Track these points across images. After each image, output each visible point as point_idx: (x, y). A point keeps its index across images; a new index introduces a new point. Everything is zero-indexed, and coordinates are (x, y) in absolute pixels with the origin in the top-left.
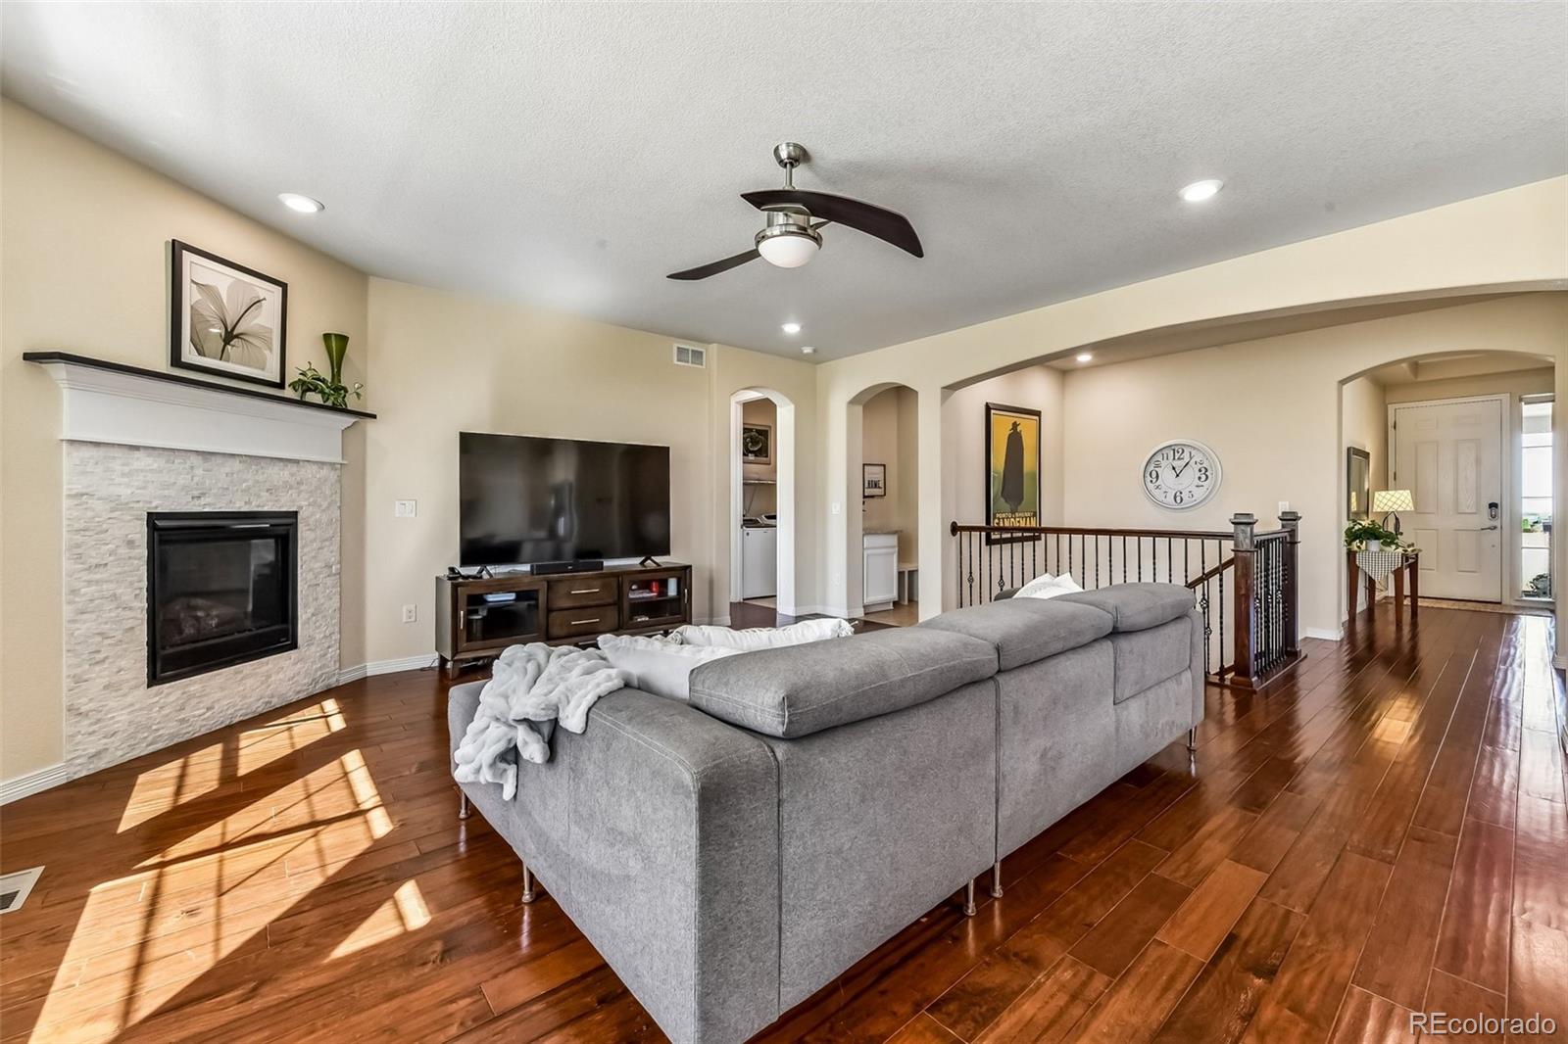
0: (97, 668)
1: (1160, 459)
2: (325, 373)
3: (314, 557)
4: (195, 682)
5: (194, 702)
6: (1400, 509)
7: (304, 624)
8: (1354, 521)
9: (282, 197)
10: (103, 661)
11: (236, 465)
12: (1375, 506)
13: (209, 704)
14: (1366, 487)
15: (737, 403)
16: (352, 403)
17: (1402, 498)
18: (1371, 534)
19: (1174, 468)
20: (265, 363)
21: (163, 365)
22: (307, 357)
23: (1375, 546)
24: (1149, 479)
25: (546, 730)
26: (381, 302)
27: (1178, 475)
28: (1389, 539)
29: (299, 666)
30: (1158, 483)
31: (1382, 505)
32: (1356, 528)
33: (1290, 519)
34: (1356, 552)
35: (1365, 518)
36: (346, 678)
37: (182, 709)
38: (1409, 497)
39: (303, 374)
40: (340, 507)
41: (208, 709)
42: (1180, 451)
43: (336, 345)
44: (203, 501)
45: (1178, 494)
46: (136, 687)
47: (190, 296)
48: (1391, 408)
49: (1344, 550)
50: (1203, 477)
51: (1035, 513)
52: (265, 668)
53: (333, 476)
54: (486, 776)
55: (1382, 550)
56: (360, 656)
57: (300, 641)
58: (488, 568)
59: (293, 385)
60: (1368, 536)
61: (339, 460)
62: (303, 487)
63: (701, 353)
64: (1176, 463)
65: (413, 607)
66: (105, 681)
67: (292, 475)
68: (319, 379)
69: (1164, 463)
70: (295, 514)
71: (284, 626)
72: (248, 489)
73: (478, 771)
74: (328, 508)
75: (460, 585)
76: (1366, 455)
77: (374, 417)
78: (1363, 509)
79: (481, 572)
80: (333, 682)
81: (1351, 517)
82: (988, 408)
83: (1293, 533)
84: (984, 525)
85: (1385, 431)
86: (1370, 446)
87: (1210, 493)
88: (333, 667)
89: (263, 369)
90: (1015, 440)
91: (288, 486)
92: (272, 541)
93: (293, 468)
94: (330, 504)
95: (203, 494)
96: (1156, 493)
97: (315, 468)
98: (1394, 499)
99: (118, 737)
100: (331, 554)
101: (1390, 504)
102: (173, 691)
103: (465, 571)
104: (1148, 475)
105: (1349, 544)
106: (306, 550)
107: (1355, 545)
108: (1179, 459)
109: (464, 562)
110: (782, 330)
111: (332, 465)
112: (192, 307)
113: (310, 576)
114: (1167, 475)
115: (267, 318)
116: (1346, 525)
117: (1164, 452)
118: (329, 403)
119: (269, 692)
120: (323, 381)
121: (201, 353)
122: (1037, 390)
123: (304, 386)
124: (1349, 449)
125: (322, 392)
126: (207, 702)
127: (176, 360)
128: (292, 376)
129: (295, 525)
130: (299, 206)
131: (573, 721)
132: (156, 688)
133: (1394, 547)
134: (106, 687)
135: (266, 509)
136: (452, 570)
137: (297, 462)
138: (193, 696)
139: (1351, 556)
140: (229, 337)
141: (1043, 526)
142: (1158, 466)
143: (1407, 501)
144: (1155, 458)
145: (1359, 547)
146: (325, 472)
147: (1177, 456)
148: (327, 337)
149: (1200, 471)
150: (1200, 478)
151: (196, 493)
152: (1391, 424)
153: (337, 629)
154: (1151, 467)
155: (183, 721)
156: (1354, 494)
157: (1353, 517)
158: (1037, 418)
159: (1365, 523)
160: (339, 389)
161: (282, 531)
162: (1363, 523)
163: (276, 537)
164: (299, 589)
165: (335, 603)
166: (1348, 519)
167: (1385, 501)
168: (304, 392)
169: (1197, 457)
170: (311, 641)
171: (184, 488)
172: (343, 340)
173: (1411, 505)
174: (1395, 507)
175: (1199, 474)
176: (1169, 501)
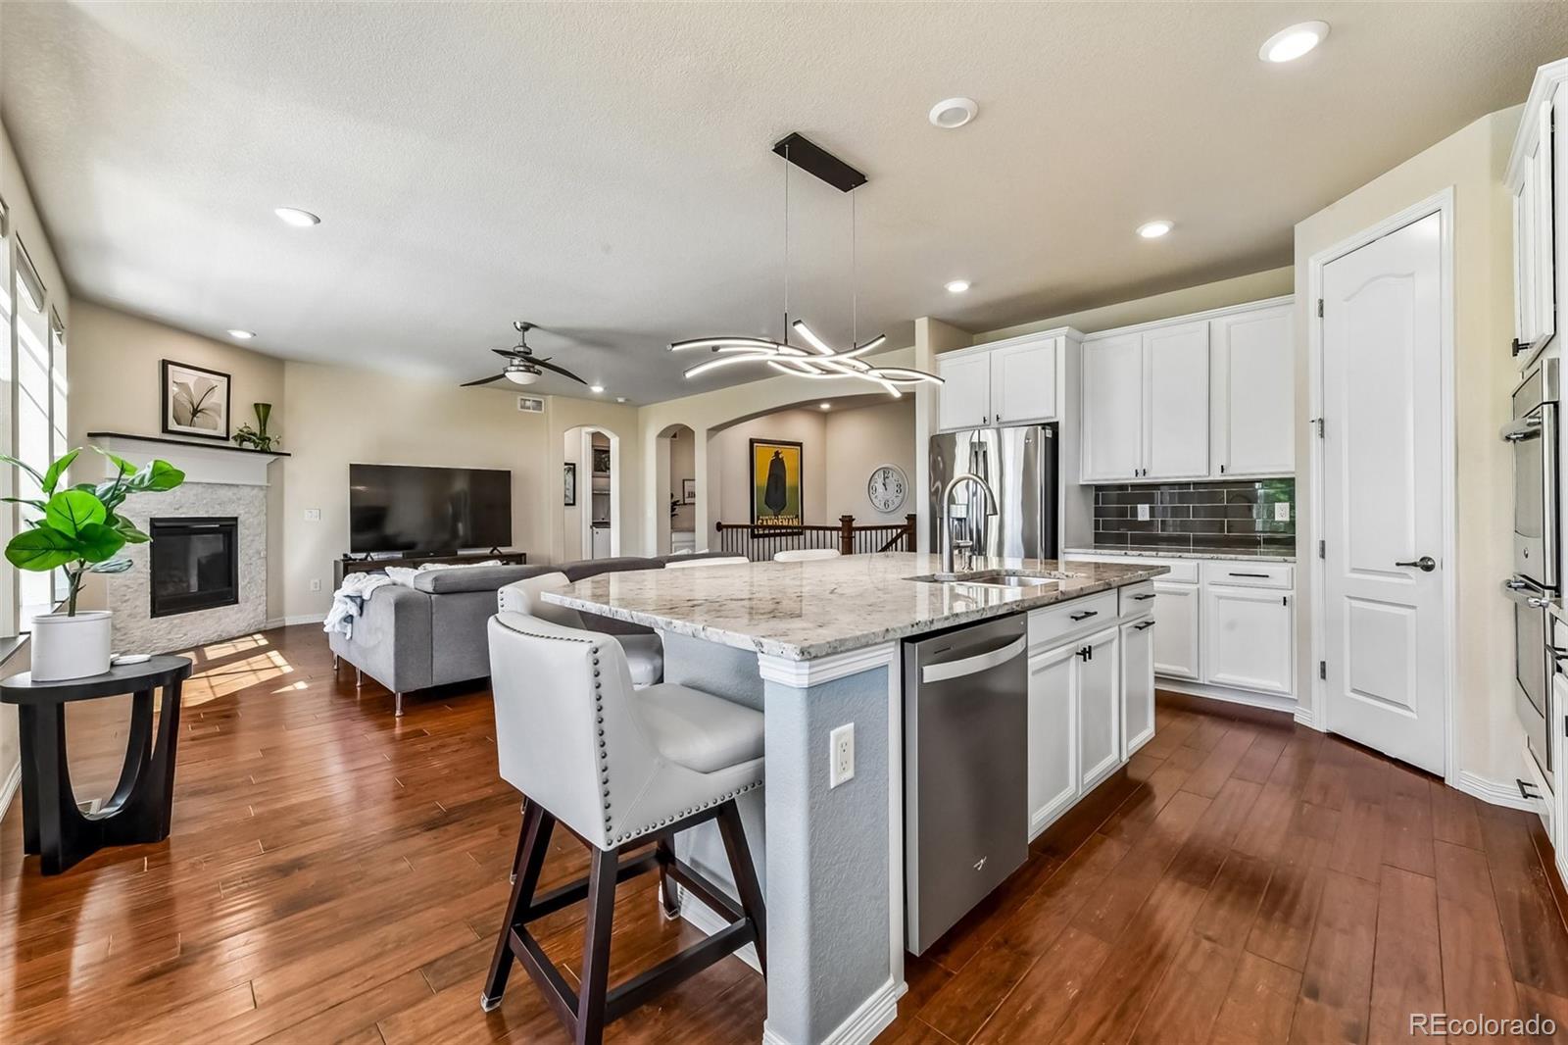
0: (125, 604)
1: (877, 477)
2: (256, 428)
3: (249, 546)
4: (176, 618)
5: (176, 629)
7: (244, 588)
9: (230, 331)
10: (128, 600)
11: (200, 489)
13: (184, 632)
15: (587, 433)
16: (273, 447)
19: (884, 484)
20: (217, 425)
21: (157, 433)
22: (244, 419)
24: (871, 493)
25: (358, 601)
26: (292, 379)
27: (886, 490)
29: (239, 615)
30: (876, 495)
36: (270, 626)
37: (170, 633)
39: (241, 431)
40: (266, 514)
41: (185, 635)
42: (889, 472)
43: (263, 411)
44: (181, 511)
45: (887, 502)
46: (145, 617)
47: (173, 389)
50: (899, 490)
51: (797, 517)
52: (218, 614)
53: (261, 494)
54: (338, 628)
56: (281, 613)
57: (240, 600)
58: (372, 554)
59: (235, 438)
61: (265, 483)
62: (241, 502)
63: (540, 402)
64: (887, 481)
65: (317, 581)
66: (129, 612)
67: (234, 494)
68: (251, 434)
69: (879, 481)
70: (236, 519)
71: (230, 589)
72: (206, 504)
73: (334, 626)
74: (257, 515)
75: (350, 564)
77: (289, 455)
79: (367, 557)
80: (262, 627)
82: (752, 442)
84: (749, 523)
87: (902, 501)
88: (262, 617)
89: (215, 429)
90: (777, 464)
91: (231, 501)
92: (221, 536)
93: (235, 490)
94: (259, 513)
95: (181, 507)
96: (876, 501)
97: (249, 489)
99: (135, 644)
100: (260, 544)
102: (164, 622)
103: (353, 556)
104: (870, 486)
106: (244, 541)
109: (353, 550)
110: (590, 390)
111: (260, 487)
112: (174, 397)
113: (247, 558)
114: (881, 489)
115: (218, 398)
117: (879, 471)
118: (259, 449)
119: (221, 628)
120: (254, 435)
121: (179, 424)
122: (799, 428)
123: (241, 438)
125: (254, 442)
126: (184, 630)
127: (165, 429)
128: (234, 432)
129: (236, 526)
130: (241, 336)
131: (366, 596)
132: (155, 619)
134: (129, 616)
135: (217, 516)
136: (345, 555)
137: (237, 486)
138: (175, 626)
140: (195, 412)
141: (805, 524)
142: (876, 482)
144: (874, 477)
146: (255, 491)
147: (887, 475)
148: (256, 405)
149: (898, 485)
150: (897, 491)
151: (177, 506)
153: (264, 593)
154: (872, 482)
155: (169, 640)
158: (799, 448)
160: (265, 439)
161: (227, 528)
163: (224, 533)
164: (239, 566)
165: (263, 576)
168: (242, 442)
169: (896, 477)
170: (247, 600)
171: (170, 504)
172: (267, 407)
175: (896, 488)
176: (882, 506)
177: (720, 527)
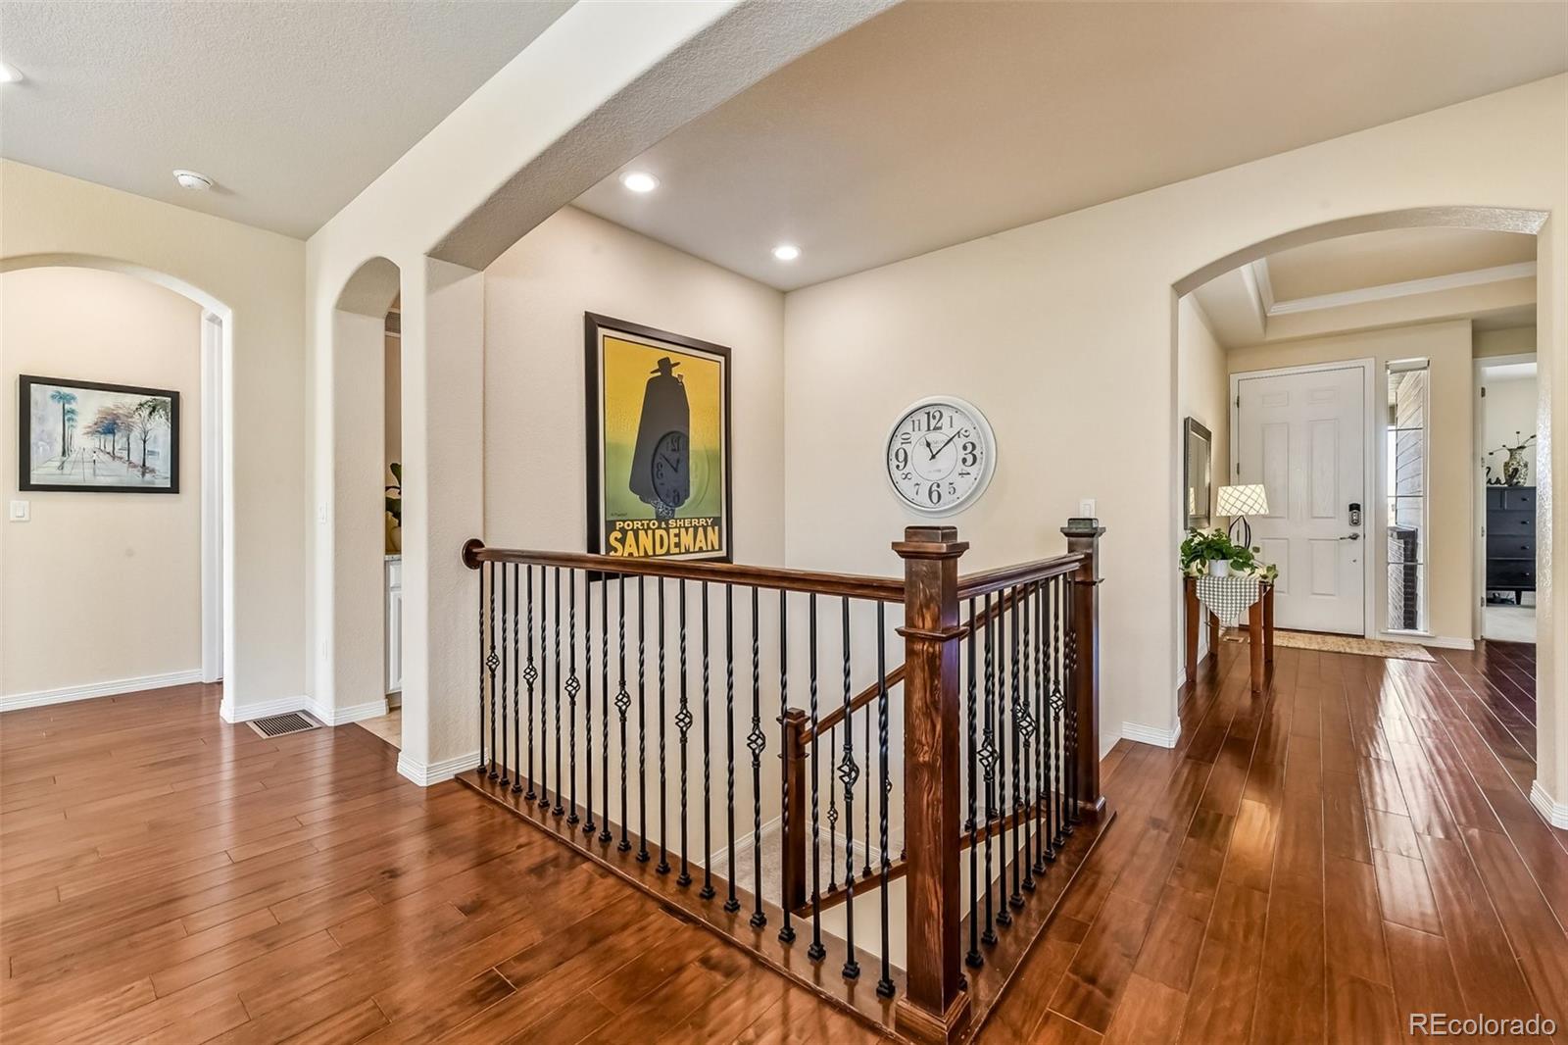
1: (910, 430)
6: (1252, 512)
8: (1193, 530)
12: (1219, 509)
14: (1207, 481)
17: (1255, 496)
18: (1216, 549)
19: (928, 445)
23: (1221, 568)
24: (894, 463)
27: (933, 457)
28: (1241, 558)
30: (906, 471)
31: (1228, 507)
32: (1197, 540)
33: (1083, 534)
34: (1197, 578)
35: (1207, 525)
38: (1263, 495)
42: (937, 415)
45: (934, 488)
48: (1234, 378)
49: (1181, 575)
50: (970, 459)
51: (718, 520)
55: (1230, 575)
60: (1214, 553)
64: (932, 437)
69: (915, 437)
76: (1208, 435)
78: (1203, 512)
81: (1189, 525)
82: (591, 324)
83: (1088, 564)
84: (580, 550)
85: (1228, 406)
86: (1211, 423)
87: (979, 484)
90: (666, 392)
96: (903, 485)
98: (1243, 498)
101: (1239, 504)
104: (893, 457)
105: (1187, 566)
107: (1195, 565)
108: (936, 429)
114: (919, 454)
116: (1183, 536)
117: (915, 417)
124: (1186, 421)
133: (1248, 570)
139: (1189, 583)
142: (907, 441)
143: (1260, 501)
144: (903, 429)
145: (1200, 571)
147: (933, 423)
149: (965, 448)
150: (964, 460)
152: (1233, 399)
154: (897, 445)
156: (1192, 490)
157: (1192, 524)
158: (722, 359)
159: (1207, 532)
162: (1205, 532)
166: (1185, 529)
167: (1232, 500)
169: (960, 423)
173: (1265, 506)
174: (1246, 508)
175: (962, 454)
176: (923, 498)
177: (473, 554)
